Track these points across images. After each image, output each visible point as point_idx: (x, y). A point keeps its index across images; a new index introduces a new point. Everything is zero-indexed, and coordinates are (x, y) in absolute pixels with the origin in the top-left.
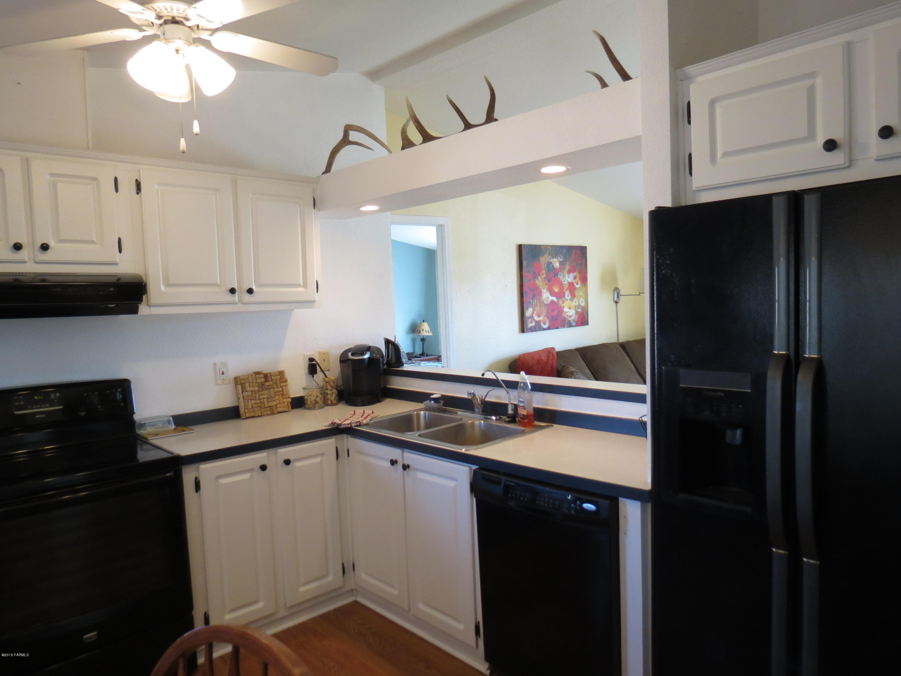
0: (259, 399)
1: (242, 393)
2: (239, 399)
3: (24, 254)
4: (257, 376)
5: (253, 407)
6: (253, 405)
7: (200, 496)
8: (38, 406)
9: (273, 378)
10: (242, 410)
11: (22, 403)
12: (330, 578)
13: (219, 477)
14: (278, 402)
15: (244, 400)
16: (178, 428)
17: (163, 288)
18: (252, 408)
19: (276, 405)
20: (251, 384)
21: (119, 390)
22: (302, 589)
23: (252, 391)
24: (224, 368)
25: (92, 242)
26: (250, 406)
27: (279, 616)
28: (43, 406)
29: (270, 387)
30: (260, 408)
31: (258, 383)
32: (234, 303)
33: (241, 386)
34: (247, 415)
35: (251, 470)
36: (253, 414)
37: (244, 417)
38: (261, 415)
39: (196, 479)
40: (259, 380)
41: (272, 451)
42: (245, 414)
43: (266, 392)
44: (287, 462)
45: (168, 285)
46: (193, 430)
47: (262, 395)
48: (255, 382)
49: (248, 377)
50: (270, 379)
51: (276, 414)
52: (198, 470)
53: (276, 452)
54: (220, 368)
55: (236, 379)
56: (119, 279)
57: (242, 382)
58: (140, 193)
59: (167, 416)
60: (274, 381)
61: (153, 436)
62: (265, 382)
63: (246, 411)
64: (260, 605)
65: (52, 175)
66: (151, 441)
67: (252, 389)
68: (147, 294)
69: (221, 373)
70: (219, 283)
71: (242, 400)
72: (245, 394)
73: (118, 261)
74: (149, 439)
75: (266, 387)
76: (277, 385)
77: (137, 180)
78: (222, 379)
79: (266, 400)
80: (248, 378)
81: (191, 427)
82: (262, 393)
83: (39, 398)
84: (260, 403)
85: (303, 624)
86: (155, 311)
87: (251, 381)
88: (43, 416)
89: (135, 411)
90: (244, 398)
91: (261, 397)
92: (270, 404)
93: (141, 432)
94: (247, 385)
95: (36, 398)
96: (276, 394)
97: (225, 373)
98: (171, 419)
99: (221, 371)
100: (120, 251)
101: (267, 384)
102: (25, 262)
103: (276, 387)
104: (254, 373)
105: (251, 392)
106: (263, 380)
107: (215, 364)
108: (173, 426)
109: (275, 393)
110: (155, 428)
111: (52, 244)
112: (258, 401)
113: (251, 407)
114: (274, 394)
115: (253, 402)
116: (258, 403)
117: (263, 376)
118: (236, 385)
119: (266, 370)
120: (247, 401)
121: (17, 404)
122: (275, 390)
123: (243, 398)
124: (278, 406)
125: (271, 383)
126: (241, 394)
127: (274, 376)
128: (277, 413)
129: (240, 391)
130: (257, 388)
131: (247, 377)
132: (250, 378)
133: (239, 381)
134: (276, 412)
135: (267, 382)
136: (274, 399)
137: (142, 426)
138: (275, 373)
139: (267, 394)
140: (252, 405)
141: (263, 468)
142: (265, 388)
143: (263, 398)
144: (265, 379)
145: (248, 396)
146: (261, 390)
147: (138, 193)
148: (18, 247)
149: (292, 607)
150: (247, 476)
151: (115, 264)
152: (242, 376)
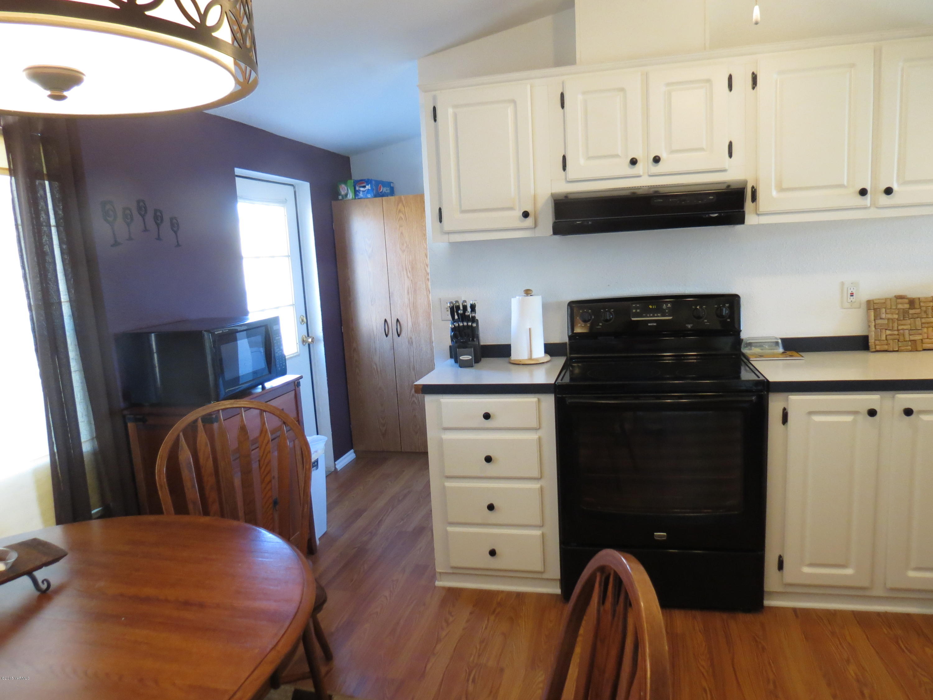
0: (898, 330)
1: (875, 320)
2: (869, 326)
3: (639, 168)
4: (899, 301)
5: (888, 339)
6: (888, 337)
7: (787, 428)
8: (651, 315)
9: (922, 304)
10: (871, 341)
11: (638, 311)
13: (811, 413)
14: (925, 336)
15: (875, 329)
16: (788, 353)
17: (774, 193)
18: (886, 339)
19: (922, 340)
20: (888, 311)
21: (727, 305)
22: (912, 574)
23: (888, 319)
24: (853, 289)
25: (701, 149)
26: (884, 338)
27: (875, 593)
28: (656, 315)
29: (916, 316)
30: (897, 341)
31: (898, 309)
32: (865, 208)
33: (874, 313)
34: (878, 348)
35: (856, 413)
36: (886, 347)
37: (874, 350)
38: (897, 349)
39: (784, 409)
40: (900, 306)
41: (888, 395)
42: (875, 345)
43: (909, 322)
44: (908, 412)
45: (781, 189)
46: (803, 357)
47: (902, 325)
48: (894, 308)
49: (886, 301)
50: (917, 306)
51: (920, 351)
52: (787, 400)
53: (894, 397)
54: (849, 289)
55: (869, 302)
56: (729, 186)
57: (876, 307)
58: (755, 88)
59: (776, 338)
60: (924, 309)
61: (756, 357)
62: (909, 309)
63: (877, 342)
64: (849, 571)
65: (668, 84)
66: (753, 363)
67: (889, 316)
68: (756, 202)
69: (849, 295)
70: (845, 183)
71: (873, 329)
72: (879, 321)
73: (727, 167)
74: (750, 359)
75: (910, 315)
76: (927, 314)
77: (753, 73)
78: (850, 302)
79: (907, 332)
80: (884, 303)
81: (801, 353)
82: (903, 322)
83: (652, 307)
84: (898, 335)
85: (908, 615)
86: (764, 220)
87: (889, 307)
88: (655, 324)
89: (741, 329)
90: (877, 326)
91: (900, 327)
92: (912, 338)
93: (745, 351)
94: (884, 310)
95: (651, 307)
96: (924, 325)
97: (854, 295)
98: (780, 341)
99: (850, 292)
100: (730, 155)
101: (911, 311)
102: (639, 176)
103: (925, 316)
104: (895, 296)
105: (886, 320)
106: (907, 306)
107: (843, 284)
108: (781, 350)
109: (922, 323)
110: (762, 350)
111: (664, 156)
112: (896, 333)
113: (885, 339)
114: (920, 326)
115: (888, 332)
116: (895, 335)
117: (907, 301)
118: (869, 309)
119: (912, 294)
120: (879, 330)
121: (634, 311)
122: (923, 320)
123: (875, 326)
124: (924, 341)
125: (918, 311)
126: (873, 321)
127: (924, 302)
128: (921, 350)
129: (873, 318)
130: (896, 316)
131: (883, 301)
132: (889, 302)
133: (872, 305)
134: (920, 348)
135: (912, 309)
136: (920, 331)
137: (750, 345)
138: (926, 298)
139: (910, 325)
140: (886, 336)
141: (872, 413)
142: (909, 316)
143: (903, 329)
144: (910, 305)
145: (882, 325)
146: (902, 319)
147: (753, 88)
148: (634, 162)
149: (893, 590)
150: (849, 418)
151: (724, 171)
152: (876, 300)
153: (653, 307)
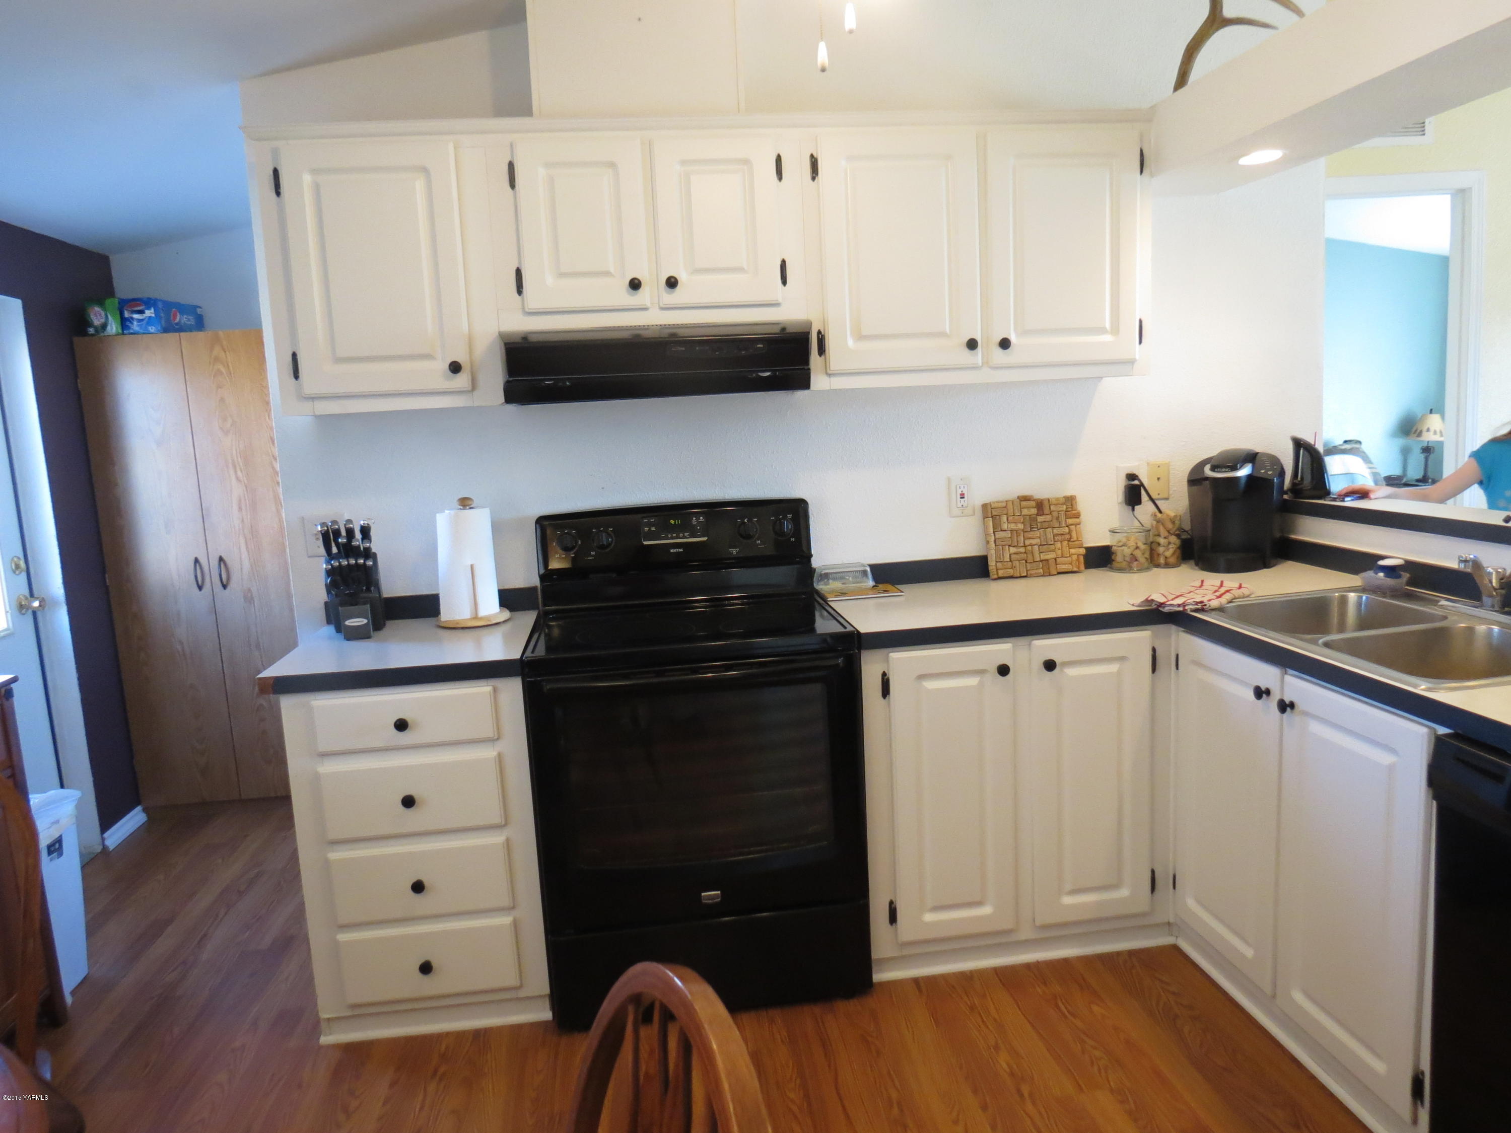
0: (1025, 546)
1: (994, 532)
2: (988, 542)
3: (644, 296)
4: (1024, 503)
5: (1012, 560)
6: (1013, 556)
7: (889, 705)
8: (675, 535)
9: (1052, 508)
10: (992, 563)
11: (653, 529)
12: (1124, 892)
13: (922, 677)
14: (1059, 552)
15: (996, 546)
16: (881, 586)
17: (850, 343)
18: (1011, 561)
19: (1055, 559)
20: (1010, 518)
21: (790, 516)
22: (1067, 900)
23: (1012, 531)
24: (964, 487)
25: (740, 270)
26: (1007, 558)
27: (1023, 936)
28: (681, 535)
29: (1046, 525)
30: (1024, 561)
31: (1024, 516)
32: (975, 368)
33: (993, 521)
34: (1000, 575)
35: (981, 672)
36: (1010, 572)
37: (996, 576)
38: (1025, 574)
39: (884, 674)
40: (1025, 512)
41: (1022, 641)
42: (997, 570)
43: (1037, 534)
44: (1050, 665)
45: (860, 337)
46: (903, 592)
47: (1030, 538)
48: (1019, 514)
49: (1007, 504)
50: (1046, 511)
51: (1055, 575)
52: (887, 660)
53: (1030, 645)
54: (958, 487)
55: (985, 507)
56: (783, 329)
57: (994, 513)
58: (816, 178)
59: (863, 565)
60: (1055, 514)
61: (836, 596)
62: (1037, 515)
63: (999, 565)
64: (986, 910)
65: (684, 163)
66: (832, 604)
67: (1013, 526)
68: (825, 355)
69: (959, 496)
70: (948, 331)
71: (993, 545)
72: (1000, 535)
73: (780, 301)
74: (829, 599)
75: (1039, 524)
76: (1060, 522)
77: (812, 156)
78: (961, 506)
79: (1036, 547)
80: (1005, 507)
81: (899, 587)
82: (1031, 534)
83: (675, 522)
84: (1025, 553)
85: (1066, 961)
86: (838, 383)
87: (1011, 512)
88: (681, 550)
89: (812, 553)
90: (997, 541)
91: (1027, 542)
92: (1043, 557)
93: (820, 586)
94: (1004, 518)
95: (672, 522)
96: (1056, 538)
97: (966, 496)
98: (868, 569)
99: (959, 492)
100: (784, 281)
101: (1040, 519)
102: (646, 309)
103: (1058, 526)
104: (1018, 497)
105: (1009, 532)
106: (1034, 511)
107: (949, 480)
108: (871, 583)
109: (1054, 536)
110: (843, 584)
111: (682, 277)
112: (1022, 550)
113: (1009, 560)
114: (1052, 540)
115: (1013, 550)
116: (1021, 553)
117: (1033, 503)
118: (985, 517)
119: (1041, 493)
120: (1001, 548)
121: (646, 529)
122: (1056, 531)
123: (995, 541)
124: (1059, 560)
125: (1048, 518)
126: (993, 535)
127: (1056, 505)
128: (1056, 573)
129: (991, 530)
130: (1021, 526)
131: (1004, 505)
132: (1010, 506)
133: (990, 511)
134: (1054, 572)
135: (1041, 515)
136: (1052, 547)
137: (825, 577)
138: (1057, 499)
139: (1040, 538)
140: (1010, 555)
141: (1003, 670)
142: (1037, 525)
143: (1031, 545)
144: (1038, 510)
145: (1003, 539)
146: (1029, 529)
147: (813, 179)
148: (635, 285)
149: (1045, 927)
150: (973, 681)
151: (776, 305)
152: (994, 503)
153: (677, 523)
